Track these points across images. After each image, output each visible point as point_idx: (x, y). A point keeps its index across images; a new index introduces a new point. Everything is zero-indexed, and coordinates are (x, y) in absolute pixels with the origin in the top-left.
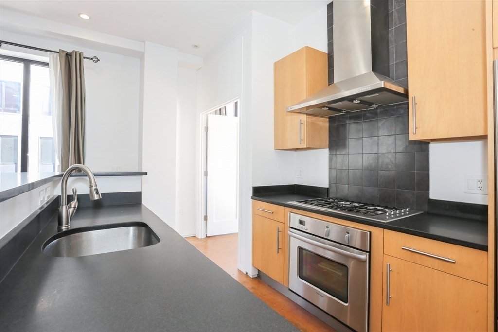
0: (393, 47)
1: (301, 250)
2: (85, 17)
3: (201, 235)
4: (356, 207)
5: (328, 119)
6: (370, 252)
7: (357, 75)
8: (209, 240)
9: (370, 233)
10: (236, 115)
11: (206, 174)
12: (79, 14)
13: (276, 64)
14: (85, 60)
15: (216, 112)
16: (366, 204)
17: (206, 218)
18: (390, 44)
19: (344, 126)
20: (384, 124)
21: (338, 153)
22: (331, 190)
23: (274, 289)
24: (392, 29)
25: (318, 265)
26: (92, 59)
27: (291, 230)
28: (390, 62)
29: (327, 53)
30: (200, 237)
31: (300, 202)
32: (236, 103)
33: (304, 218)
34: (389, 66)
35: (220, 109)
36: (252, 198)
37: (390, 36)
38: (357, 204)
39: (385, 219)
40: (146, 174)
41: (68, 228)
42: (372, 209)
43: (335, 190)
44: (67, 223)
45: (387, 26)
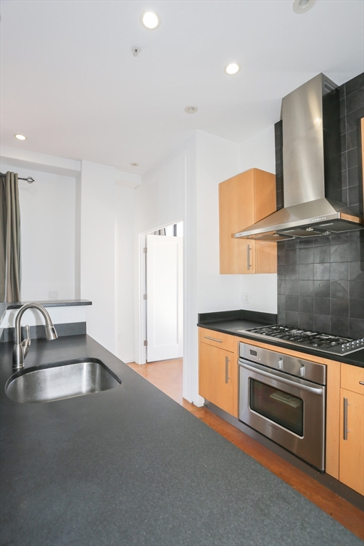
0: (346, 172)
1: (252, 381)
2: (21, 137)
3: (141, 361)
4: (308, 337)
5: (276, 244)
6: (326, 386)
7: (305, 201)
8: (150, 367)
9: (326, 366)
10: (175, 235)
11: (145, 297)
12: (15, 135)
13: (221, 185)
14: (19, 181)
15: (155, 233)
16: (319, 334)
17: (146, 343)
18: (342, 168)
19: (294, 250)
20: (336, 250)
21: (287, 278)
22: (279, 317)
23: (222, 419)
24: (345, 152)
25: (271, 396)
26: (26, 180)
27: (241, 360)
28: (343, 186)
29: (275, 174)
30: (140, 364)
31: (249, 331)
32: (175, 226)
33: (255, 349)
34: (341, 191)
35: (159, 231)
36: (198, 325)
37: (343, 159)
38: (309, 333)
39: (341, 352)
40: (90, 303)
41: (23, 368)
42: (327, 339)
43: (284, 317)
44: (21, 362)
45: (339, 148)
